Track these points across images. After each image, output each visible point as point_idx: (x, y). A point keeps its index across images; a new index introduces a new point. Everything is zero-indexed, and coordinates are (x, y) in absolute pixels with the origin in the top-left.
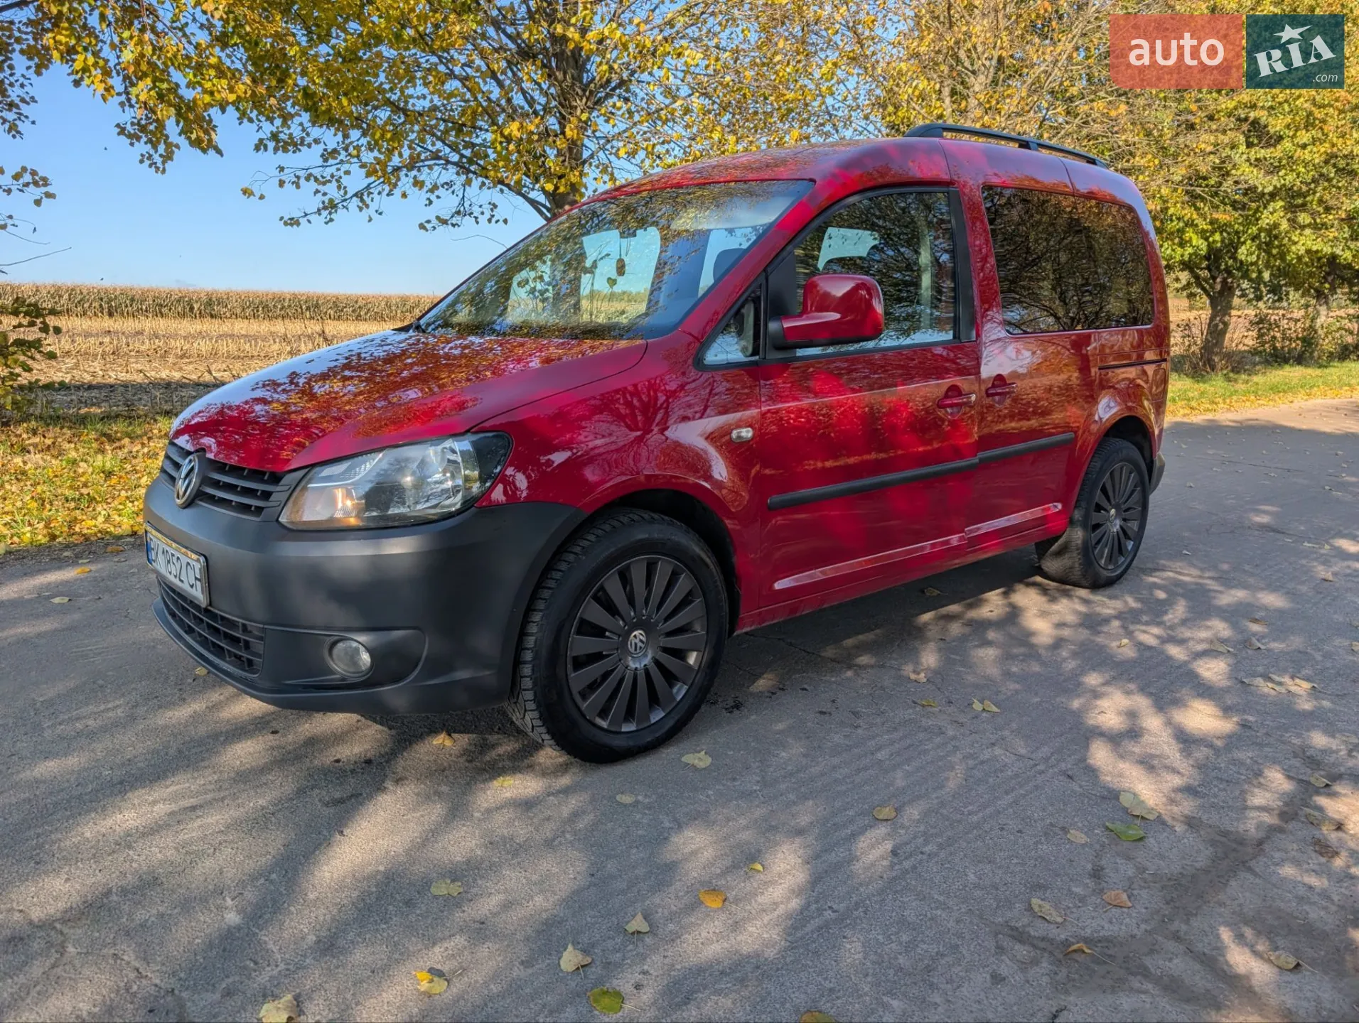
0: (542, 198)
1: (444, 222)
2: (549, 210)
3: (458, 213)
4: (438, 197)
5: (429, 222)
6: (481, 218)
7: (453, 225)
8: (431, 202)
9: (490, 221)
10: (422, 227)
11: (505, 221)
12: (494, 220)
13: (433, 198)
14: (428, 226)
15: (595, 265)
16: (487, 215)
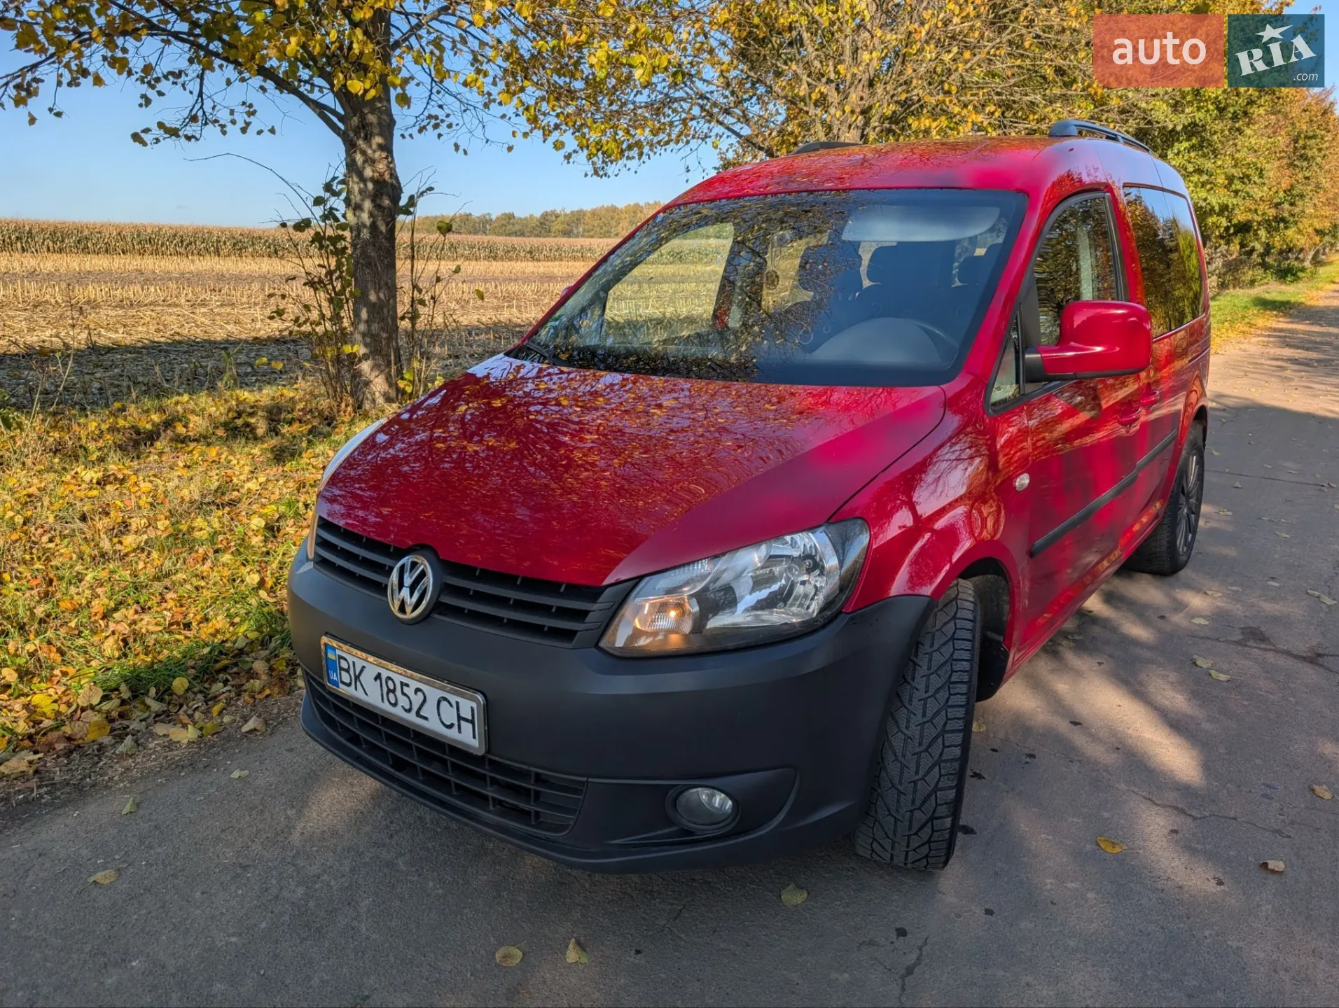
0: (329, 100)
1: (173, 132)
2: (341, 118)
3: (194, 119)
4: (160, 94)
5: (147, 131)
6: (229, 127)
7: (188, 138)
8: (148, 101)
9: (244, 130)
10: (136, 137)
11: (272, 131)
12: (252, 130)
13: (152, 94)
14: (147, 138)
15: (412, 201)
16: (241, 124)
